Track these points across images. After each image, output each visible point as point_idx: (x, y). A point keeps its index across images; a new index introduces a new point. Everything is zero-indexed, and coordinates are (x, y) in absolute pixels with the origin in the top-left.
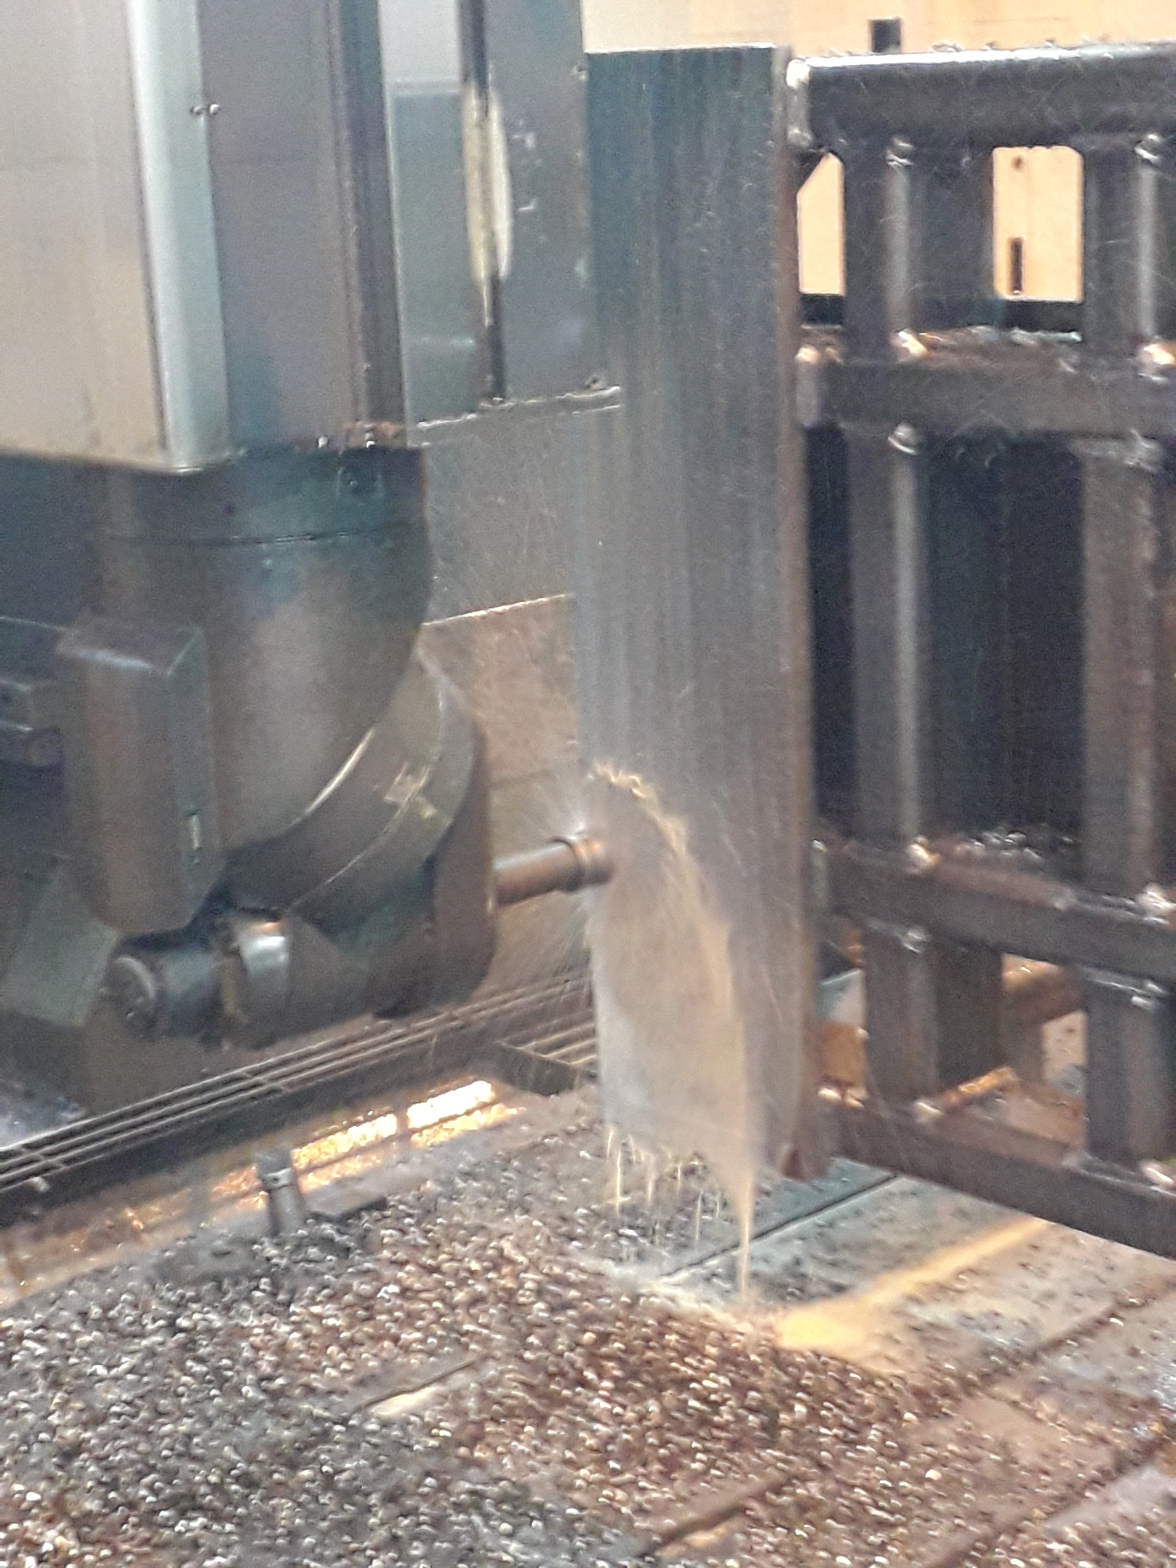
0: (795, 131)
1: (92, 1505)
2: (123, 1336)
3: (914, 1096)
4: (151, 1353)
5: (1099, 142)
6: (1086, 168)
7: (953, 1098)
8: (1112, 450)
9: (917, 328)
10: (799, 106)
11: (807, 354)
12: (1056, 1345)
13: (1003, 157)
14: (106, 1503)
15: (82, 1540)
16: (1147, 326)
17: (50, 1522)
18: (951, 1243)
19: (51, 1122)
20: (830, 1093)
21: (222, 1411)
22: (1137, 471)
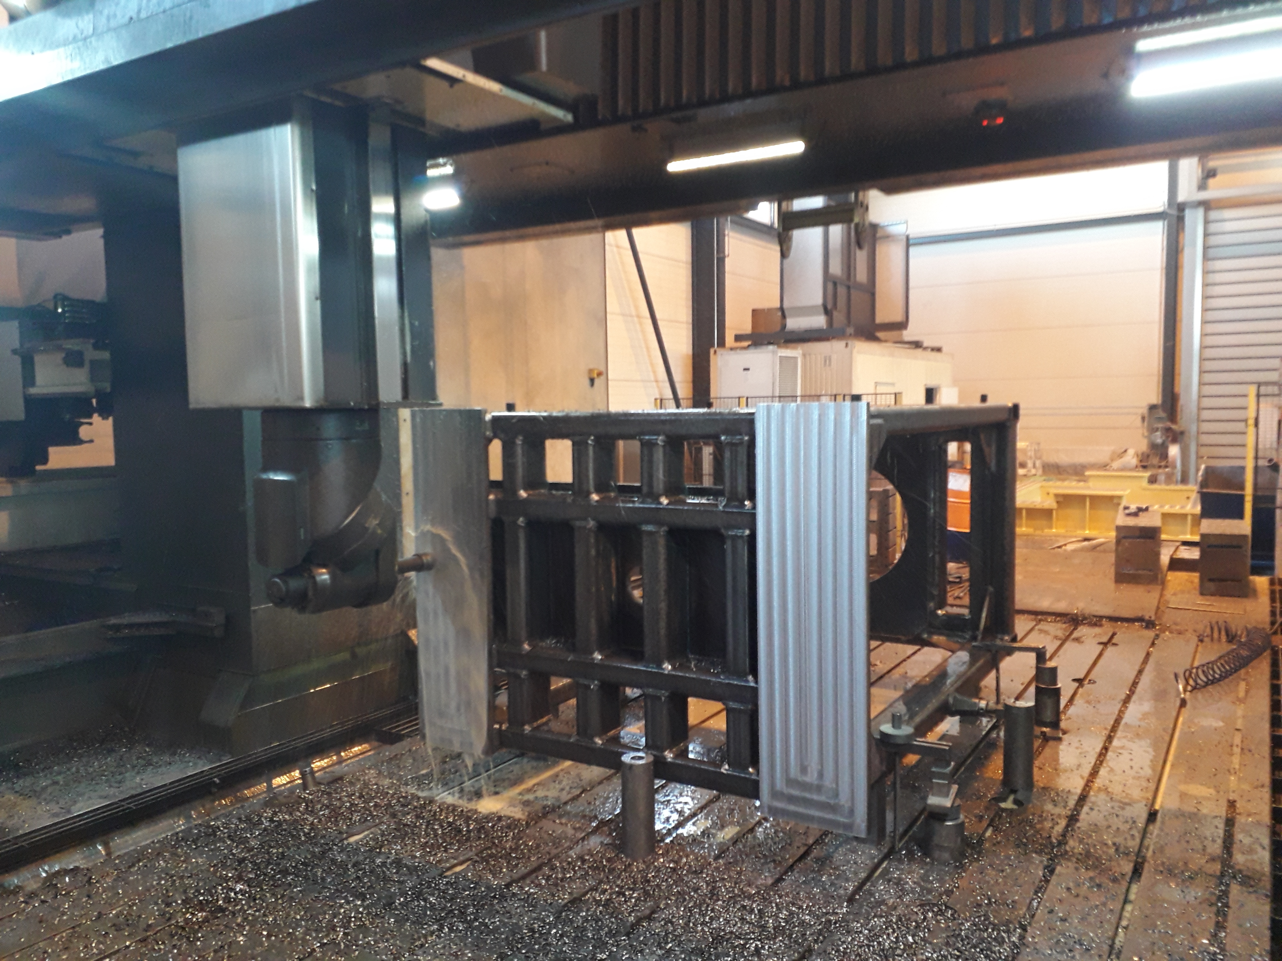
0: (488, 433)
1: (251, 876)
2: (254, 824)
3: (523, 725)
4: (265, 829)
5: (577, 438)
6: (573, 445)
7: (535, 725)
8: (583, 523)
9: (525, 490)
10: (489, 426)
11: (491, 497)
12: (566, 803)
13: (549, 443)
14: (256, 875)
15: (249, 886)
16: (592, 489)
17: (237, 882)
18: (531, 777)
19: (220, 761)
20: (497, 726)
21: (293, 845)
22: (590, 530)
